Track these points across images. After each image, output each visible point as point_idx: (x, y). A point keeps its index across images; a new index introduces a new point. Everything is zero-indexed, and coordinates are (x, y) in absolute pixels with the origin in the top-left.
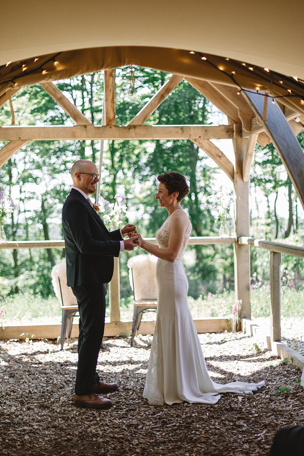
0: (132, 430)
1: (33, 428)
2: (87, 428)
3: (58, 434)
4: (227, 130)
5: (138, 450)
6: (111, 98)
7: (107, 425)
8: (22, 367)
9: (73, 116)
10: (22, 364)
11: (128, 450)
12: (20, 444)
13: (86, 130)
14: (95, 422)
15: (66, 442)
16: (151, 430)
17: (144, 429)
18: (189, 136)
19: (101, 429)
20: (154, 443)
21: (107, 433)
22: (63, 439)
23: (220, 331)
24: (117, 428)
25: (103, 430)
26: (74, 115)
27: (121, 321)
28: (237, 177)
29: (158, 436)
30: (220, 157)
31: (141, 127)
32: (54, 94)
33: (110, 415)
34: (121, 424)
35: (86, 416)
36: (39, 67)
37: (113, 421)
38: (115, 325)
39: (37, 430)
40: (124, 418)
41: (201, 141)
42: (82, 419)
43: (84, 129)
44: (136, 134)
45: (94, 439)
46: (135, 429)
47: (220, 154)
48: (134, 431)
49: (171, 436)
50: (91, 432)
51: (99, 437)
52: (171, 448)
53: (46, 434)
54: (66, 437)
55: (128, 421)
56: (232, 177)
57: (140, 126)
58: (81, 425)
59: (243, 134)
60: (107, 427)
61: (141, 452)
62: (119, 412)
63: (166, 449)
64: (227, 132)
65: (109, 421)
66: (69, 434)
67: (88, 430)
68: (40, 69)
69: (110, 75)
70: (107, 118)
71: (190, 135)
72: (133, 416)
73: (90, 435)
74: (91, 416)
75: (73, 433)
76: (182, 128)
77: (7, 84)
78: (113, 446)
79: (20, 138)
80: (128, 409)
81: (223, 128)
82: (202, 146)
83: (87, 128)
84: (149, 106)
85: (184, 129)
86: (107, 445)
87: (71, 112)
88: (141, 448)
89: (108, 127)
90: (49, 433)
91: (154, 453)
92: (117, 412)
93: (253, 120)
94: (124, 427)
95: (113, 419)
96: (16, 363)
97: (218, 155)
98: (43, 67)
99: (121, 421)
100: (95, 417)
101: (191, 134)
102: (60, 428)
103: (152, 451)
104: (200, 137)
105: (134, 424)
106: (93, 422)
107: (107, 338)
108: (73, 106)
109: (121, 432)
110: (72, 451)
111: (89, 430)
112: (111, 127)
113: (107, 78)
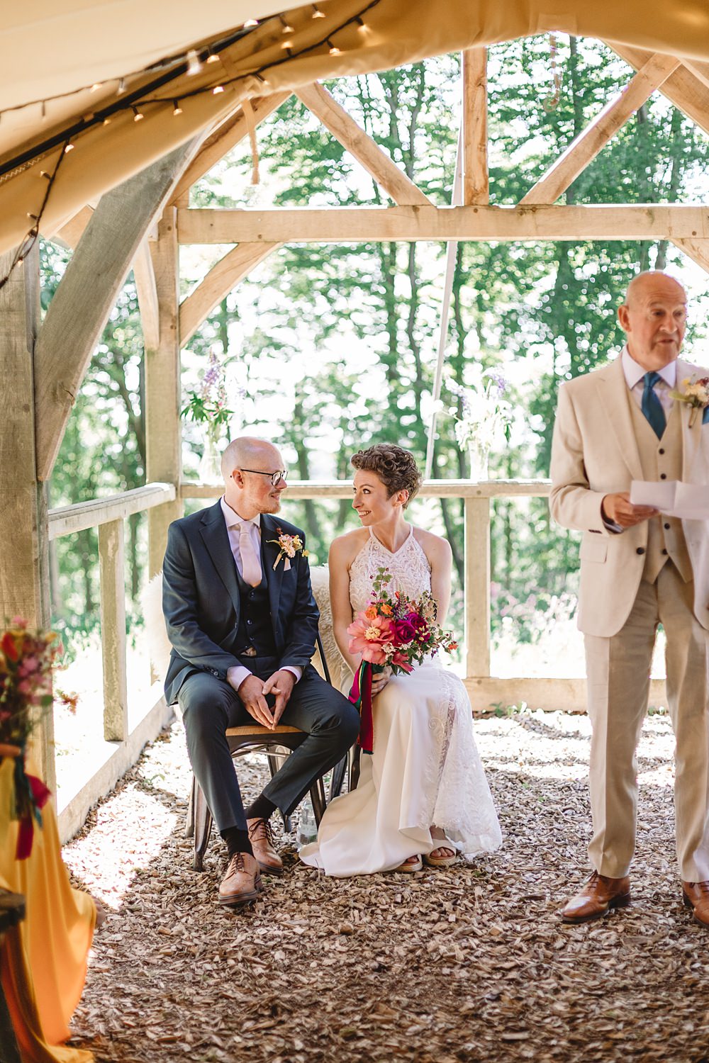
0: (540, 951)
1: (294, 933)
2: (425, 940)
3: (354, 951)
5: (559, 1007)
6: (478, 139)
7: (475, 935)
8: (259, 776)
9: (387, 183)
10: (260, 769)
11: (534, 1005)
12: (263, 971)
13: (417, 218)
14: (445, 925)
15: (376, 974)
16: (587, 953)
17: (569, 949)
18: (667, 231)
19: (460, 944)
20: (599, 989)
21: (477, 957)
22: (367, 964)
24: (500, 943)
25: (466, 948)
26: (390, 181)
27: (492, 675)
29: (607, 970)
31: (549, 211)
32: (343, 130)
33: (481, 908)
34: (509, 933)
35: (421, 909)
36: (323, 39)
37: (488, 924)
38: (476, 685)
39: (304, 937)
40: (516, 917)
41: (695, 244)
42: (412, 915)
43: (413, 214)
44: (537, 227)
45: (446, 971)
46: (548, 949)
48: (545, 956)
49: (639, 973)
50: (436, 950)
51: (456, 964)
52: (644, 1006)
53: (326, 949)
54: (374, 959)
55: (527, 928)
57: (550, 206)
58: (411, 932)
60: (477, 941)
61: (569, 1013)
62: (501, 903)
63: (632, 1007)
65: (479, 924)
66: (383, 953)
67: (428, 944)
68: (326, 44)
69: (476, 84)
70: (468, 187)
71: (670, 229)
72: (538, 915)
73: (435, 957)
74: (434, 910)
75: (392, 952)
76: (650, 212)
77: (244, 82)
78: (495, 991)
79: (260, 236)
80: (523, 895)
82: (700, 255)
83: (420, 213)
84: (570, 157)
85: (656, 214)
86: (480, 987)
87: (381, 173)
88: (567, 1000)
89: (471, 210)
90: (333, 947)
91: (602, 1018)
92: (498, 901)
94: (518, 942)
95: (489, 920)
96: (245, 767)
98: (332, 40)
99: (509, 925)
100: (445, 912)
101: (672, 225)
102: (360, 936)
103: (598, 1011)
104: (694, 233)
105: (543, 937)
106: (439, 924)
108: (388, 160)
109: (513, 954)
110: (391, 998)
111: (431, 945)
112: (476, 211)
113: (470, 90)
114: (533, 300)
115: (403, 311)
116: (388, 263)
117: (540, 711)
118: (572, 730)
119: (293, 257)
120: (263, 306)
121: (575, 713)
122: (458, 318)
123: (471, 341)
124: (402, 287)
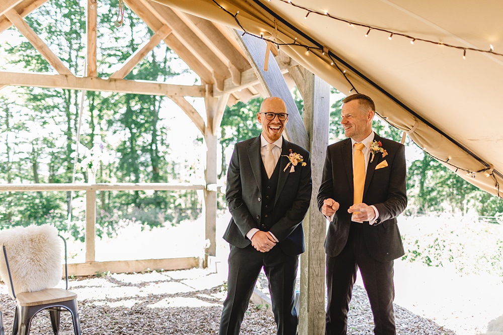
4: (200, 90)
6: (93, 51)
9: (53, 64)
13: (67, 80)
23: (188, 267)
26: (56, 64)
27: (96, 260)
28: (207, 131)
30: (193, 113)
31: (121, 81)
32: (35, 42)
38: (89, 265)
41: (176, 98)
43: (65, 78)
44: (116, 87)
47: (193, 111)
56: (204, 131)
57: (121, 79)
59: (214, 93)
64: (200, 91)
70: (88, 69)
71: (167, 92)
76: (160, 85)
81: (197, 87)
82: (178, 102)
83: (68, 78)
84: (130, 62)
85: (162, 86)
87: (52, 60)
89: (90, 78)
93: (226, 81)
97: (191, 111)
104: (176, 94)
107: (81, 277)
112: (92, 79)
113: (90, 32)
114: (118, 116)
115: (73, 117)
116: (68, 102)
117: (115, 274)
118: (128, 282)
119: (32, 97)
120: (22, 113)
121: (129, 273)
122: (92, 121)
123: (97, 128)
124: (73, 109)
